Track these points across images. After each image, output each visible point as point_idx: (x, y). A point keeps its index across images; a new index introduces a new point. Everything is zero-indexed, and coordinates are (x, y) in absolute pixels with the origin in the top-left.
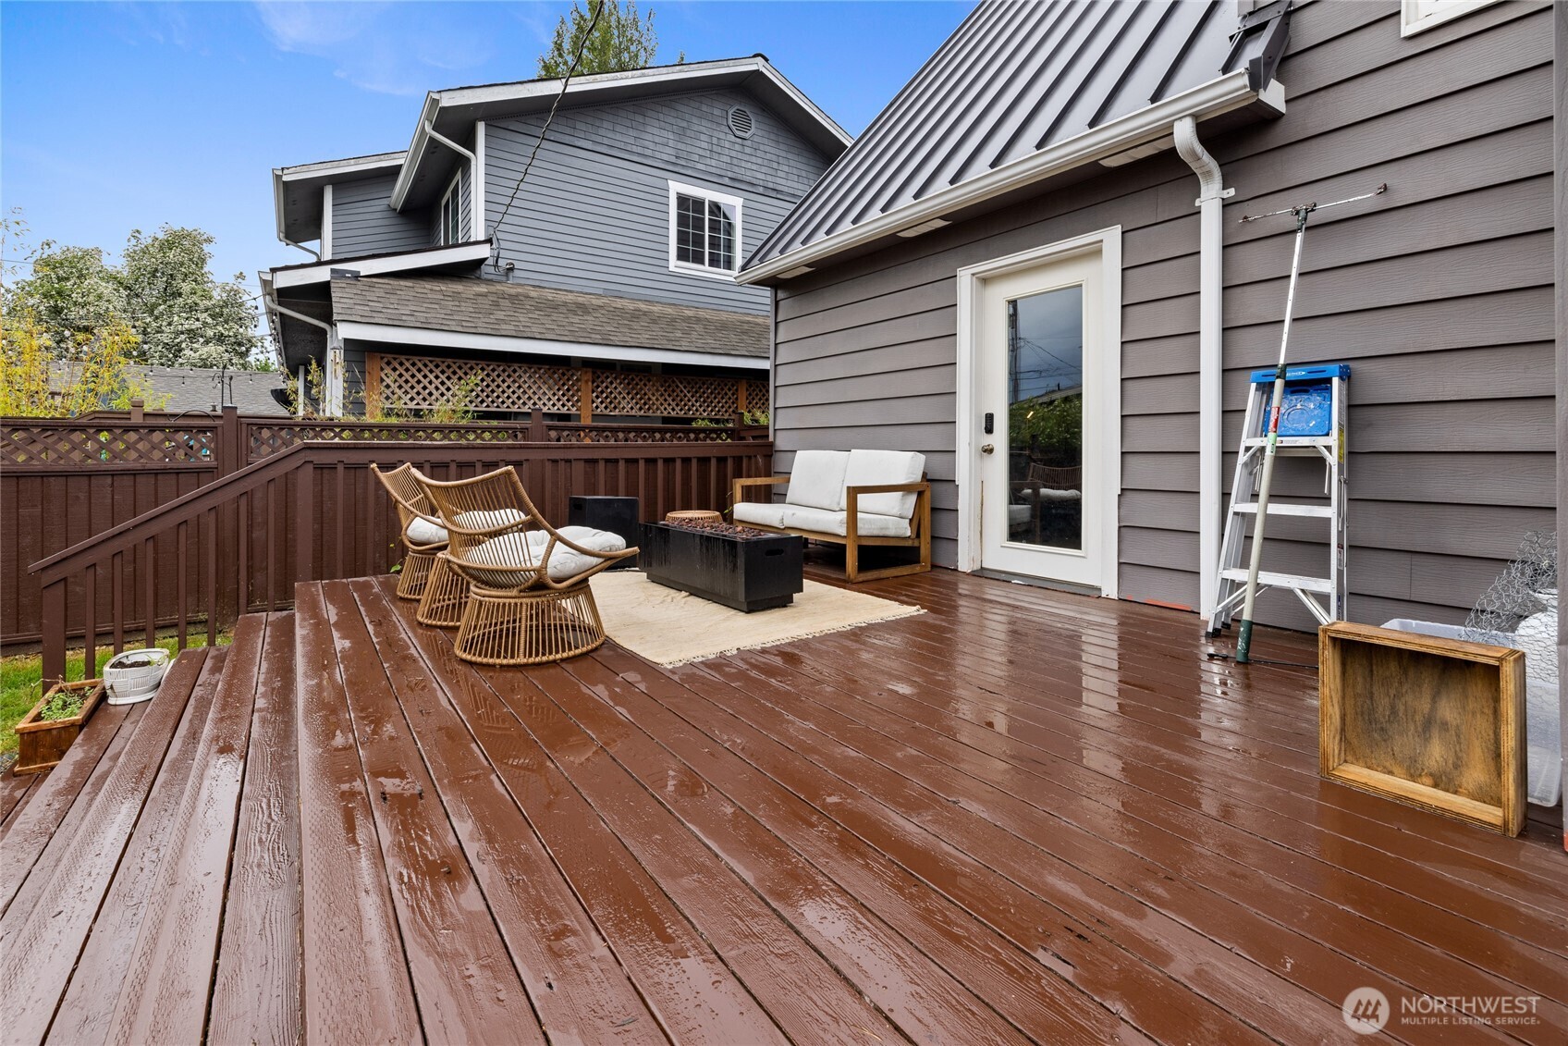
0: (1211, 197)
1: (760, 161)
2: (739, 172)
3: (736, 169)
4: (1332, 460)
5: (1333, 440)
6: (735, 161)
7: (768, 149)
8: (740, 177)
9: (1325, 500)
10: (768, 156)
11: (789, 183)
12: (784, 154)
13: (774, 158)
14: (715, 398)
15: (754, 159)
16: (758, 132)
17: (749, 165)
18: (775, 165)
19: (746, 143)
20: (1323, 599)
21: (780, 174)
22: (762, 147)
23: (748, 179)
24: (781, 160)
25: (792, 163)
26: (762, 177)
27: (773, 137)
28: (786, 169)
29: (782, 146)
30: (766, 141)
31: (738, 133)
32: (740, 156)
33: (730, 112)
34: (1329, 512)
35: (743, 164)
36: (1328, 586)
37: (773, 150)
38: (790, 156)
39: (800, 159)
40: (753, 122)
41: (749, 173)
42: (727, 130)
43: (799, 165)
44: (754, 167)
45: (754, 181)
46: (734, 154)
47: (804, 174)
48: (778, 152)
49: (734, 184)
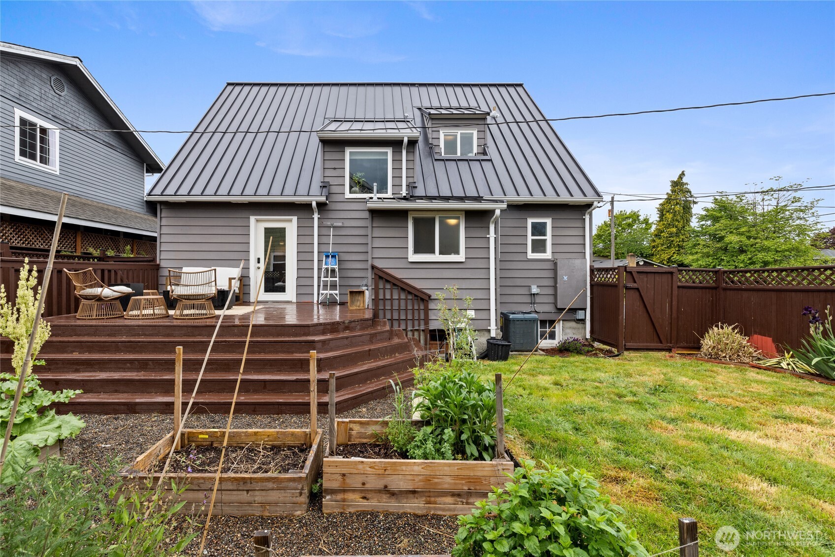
0: (316, 216)
1: (69, 110)
2: (58, 114)
3: (55, 111)
4: (337, 270)
5: (337, 266)
6: (55, 107)
7: (73, 105)
8: (58, 116)
9: (336, 277)
10: (74, 109)
11: (85, 126)
12: (82, 109)
13: (77, 110)
14: (64, 240)
15: (66, 108)
16: (67, 93)
17: (63, 111)
18: (77, 115)
19: (61, 98)
20: (336, 294)
21: (80, 119)
22: (70, 103)
23: (62, 118)
24: (80, 112)
25: (86, 115)
26: (71, 119)
27: (76, 98)
28: (83, 118)
29: (81, 105)
30: (72, 100)
31: (57, 91)
32: (58, 104)
33: (53, 78)
34: (337, 279)
35: (60, 109)
36: (337, 292)
37: (76, 106)
38: (85, 111)
39: (91, 114)
40: (65, 87)
41: (63, 115)
42: (50, 88)
43: (90, 118)
44: (66, 113)
45: (66, 120)
46: (54, 102)
47: (92, 123)
48: (79, 108)
49: (55, 119)
